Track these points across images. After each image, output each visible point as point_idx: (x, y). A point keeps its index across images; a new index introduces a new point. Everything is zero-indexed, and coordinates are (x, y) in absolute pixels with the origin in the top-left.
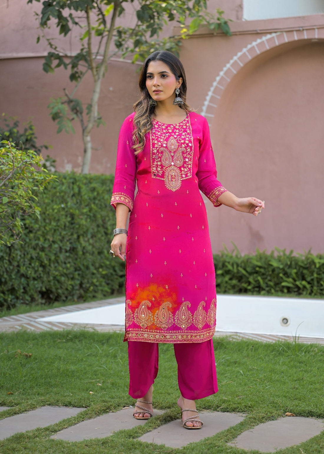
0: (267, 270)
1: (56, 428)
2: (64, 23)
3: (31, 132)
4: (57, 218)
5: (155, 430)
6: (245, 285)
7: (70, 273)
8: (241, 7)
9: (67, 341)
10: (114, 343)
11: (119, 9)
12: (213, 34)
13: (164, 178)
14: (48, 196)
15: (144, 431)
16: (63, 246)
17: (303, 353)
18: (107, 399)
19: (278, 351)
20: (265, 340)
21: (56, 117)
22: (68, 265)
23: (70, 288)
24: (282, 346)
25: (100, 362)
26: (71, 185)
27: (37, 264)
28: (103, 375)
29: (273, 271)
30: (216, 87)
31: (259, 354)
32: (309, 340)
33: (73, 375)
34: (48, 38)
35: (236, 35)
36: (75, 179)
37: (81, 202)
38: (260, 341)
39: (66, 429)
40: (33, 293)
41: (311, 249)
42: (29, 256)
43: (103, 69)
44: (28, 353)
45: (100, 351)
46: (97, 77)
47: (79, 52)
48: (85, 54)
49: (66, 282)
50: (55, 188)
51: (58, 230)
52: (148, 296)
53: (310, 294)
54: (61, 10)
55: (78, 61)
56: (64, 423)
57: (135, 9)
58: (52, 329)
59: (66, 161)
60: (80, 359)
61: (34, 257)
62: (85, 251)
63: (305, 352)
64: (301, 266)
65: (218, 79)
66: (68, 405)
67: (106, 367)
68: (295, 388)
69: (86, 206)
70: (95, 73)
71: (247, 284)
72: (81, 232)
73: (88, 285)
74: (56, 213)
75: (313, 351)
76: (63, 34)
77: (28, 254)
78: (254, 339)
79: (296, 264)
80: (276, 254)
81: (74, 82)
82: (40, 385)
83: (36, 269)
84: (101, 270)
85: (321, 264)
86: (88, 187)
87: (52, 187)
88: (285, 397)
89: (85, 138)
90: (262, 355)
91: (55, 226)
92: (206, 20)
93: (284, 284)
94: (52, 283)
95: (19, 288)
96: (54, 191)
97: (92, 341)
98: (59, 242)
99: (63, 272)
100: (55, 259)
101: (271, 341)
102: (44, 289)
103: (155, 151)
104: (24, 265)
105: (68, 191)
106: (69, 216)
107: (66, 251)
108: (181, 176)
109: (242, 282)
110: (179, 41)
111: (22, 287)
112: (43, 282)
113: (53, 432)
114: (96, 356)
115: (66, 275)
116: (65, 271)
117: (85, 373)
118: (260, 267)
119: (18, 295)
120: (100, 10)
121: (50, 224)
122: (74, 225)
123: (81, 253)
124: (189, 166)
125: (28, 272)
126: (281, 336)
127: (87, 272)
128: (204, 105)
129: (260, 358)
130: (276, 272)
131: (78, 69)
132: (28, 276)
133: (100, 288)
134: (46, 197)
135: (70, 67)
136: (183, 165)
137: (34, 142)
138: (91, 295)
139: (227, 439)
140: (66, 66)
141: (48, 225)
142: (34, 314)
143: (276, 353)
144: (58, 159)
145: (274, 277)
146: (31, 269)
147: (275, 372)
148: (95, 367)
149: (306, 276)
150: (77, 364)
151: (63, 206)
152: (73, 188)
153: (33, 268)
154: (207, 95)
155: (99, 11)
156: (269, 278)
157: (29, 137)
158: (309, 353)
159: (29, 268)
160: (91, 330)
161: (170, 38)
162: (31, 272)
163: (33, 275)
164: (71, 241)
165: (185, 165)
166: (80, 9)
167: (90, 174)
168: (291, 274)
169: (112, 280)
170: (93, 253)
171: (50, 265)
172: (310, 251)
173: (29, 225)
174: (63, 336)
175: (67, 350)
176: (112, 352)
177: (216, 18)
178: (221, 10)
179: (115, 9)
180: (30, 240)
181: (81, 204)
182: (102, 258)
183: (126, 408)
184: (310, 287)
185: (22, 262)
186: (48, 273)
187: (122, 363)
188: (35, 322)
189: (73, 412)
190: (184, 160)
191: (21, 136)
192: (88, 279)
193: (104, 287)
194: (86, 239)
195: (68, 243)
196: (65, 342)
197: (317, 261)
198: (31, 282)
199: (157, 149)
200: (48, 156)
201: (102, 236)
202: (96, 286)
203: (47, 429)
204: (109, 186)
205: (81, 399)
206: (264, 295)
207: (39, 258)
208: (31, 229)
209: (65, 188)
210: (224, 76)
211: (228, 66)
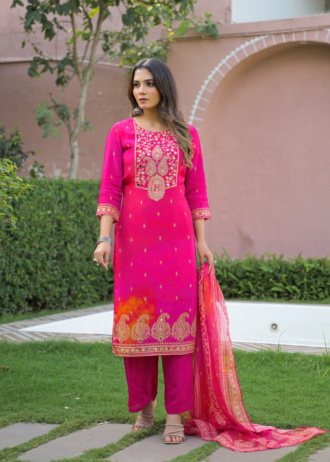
0: (257, 275)
1: (25, 448)
2: (49, 27)
3: (17, 138)
4: (43, 225)
5: (128, 448)
6: (235, 290)
7: (57, 280)
8: (229, 9)
9: (48, 352)
10: (95, 353)
11: (105, 12)
12: (201, 37)
13: (147, 188)
14: (34, 203)
15: (116, 449)
16: (50, 253)
17: (287, 362)
18: (82, 414)
19: (261, 360)
20: (248, 350)
21: (42, 122)
22: (56, 272)
23: (57, 295)
24: (265, 356)
25: (80, 374)
26: (58, 191)
27: (23, 271)
28: (81, 388)
29: (263, 275)
30: (205, 90)
31: (242, 364)
32: (293, 349)
33: (50, 389)
34: (33, 42)
35: (224, 38)
36: (61, 185)
37: (67, 208)
38: (243, 350)
39: (36, 449)
40: (20, 301)
41: (301, 253)
42: (15, 264)
43: (89, 74)
44: (6, 366)
45: (80, 363)
46: (83, 82)
47: (65, 56)
48: (71, 58)
49: (54, 289)
50: (41, 195)
51: (44, 236)
52: (127, 310)
53: (300, 299)
54: (45, 14)
55: (64, 66)
56: (34, 442)
57: (121, 12)
58: (33, 340)
59: (55, 166)
60: (59, 371)
61: (20, 265)
62: (72, 257)
63: (288, 362)
64: (291, 271)
65: (206, 82)
66: (40, 421)
67: (85, 380)
68: (275, 400)
69: (73, 212)
70: (81, 77)
71: (237, 289)
72: (68, 239)
73: (76, 292)
74: (42, 219)
75: (296, 360)
76: (48, 39)
77: (13, 261)
78: (237, 348)
79: (286, 268)
80: (266, 259)
81: (60, 86)
82: (15, 400)
83: (22, 276)
84: (89, 276)
85: (311, 268)
86: (75, 192)
87: (37, 194)
88: (264, 410)
89: (72, 143)
90: (244, 365)
91: (41, 233)
92: (193, 23)
93: (274, 289)
94: (39, 291)
95: (5, 296)
96: (40, 197)
97: (73, 351)
98: (46, 249)
99: (51, 279)
100: (42, 266)
101: (255, 350)
102: (31, 297)
103: (139, 161)
104: (10, 273)
105: (55, 197)
106: (55, 223)
107: (53, 258)
108: (166, 185)
109: (232, 288)
110: (167, 45)
111: (7, 295)
112: (29, 290)
113: (22, 451)
114: (75, 368)
115: (53, 282)
116: (52, 278)
117: (63, 387)
118: (250, 272)
119: (4, 303)
120: (86, 13)
121: (36, 231)
122: (61, 232)
123: (69, 259)
124: (174, 175)
125: (13, 280)
126: (266, 344)
127: (76, 279)
128: (192, 109)
129: (242, 368)
130: (266, 277)
131: (64, 73)
132: (14, 284)
133: (89, 295)
134: (32, 204)
135: (56, 71)
136: (168, 174)
137: (20, 148)
138: (79, 302)
139: (200, 457)
140: (52, 70)
141: (33, 232)
142: (17, 324)
143: (258, 362)
144: (46, 165)
145: (264, 282)
146: (17, 277)
147: (257, 383)
148: (74, 380)
149: (296, 281)
150: (55, 377)
151: (49, 212)
152: (59, 194)
153: (19, 276)
154: (196, 99)
155: (85, 15)
156: (259, 283)
157: (15, 143)
158: (292, 362)
159: (15, 275)
160: (72, 341)
161: (158, 41)
162: (17, 279)
163: (19, 283)
164: (57, 248)
165: (170, 174)
166: (64, 13)
167: (77, 180)
168: (281, 279)
169: (101, 287)
170: (81, 259)
171: (36, 273)
172: (300, 256)
173: (14, 233)
174: (44, 347)
175: (47, 361)
176: (92, 364)
177: (203, 21)
178: (209, 13)
179: (101, 13)
180: (15, 247)
181: (68, 210)
182: (90, 264)
183: (101, 423)
184: (300, 292)
185: (8, 270)
186: (35, 280)
187: (101, 375)
188: (17, 332)
189: (46, 429)
190: (169, 168)
191: (7, 141)
192: (76, 286)
193: (93, 293)
194: (74, 246)
195: (55, 250)
196: (46, 353)
197: (307, 265)
198: (18, 290)
199: (142, 158)
200: (36, 162)
201: (90, 242)
202: (85, 292)
203: (15, 449)
204: (97, 192)
205: (55, 415)
206: (254, 300)
207: (25, 266)
208: (16, 237)
209: (51, 195)
210: (213, 80)
211: (217, 69)
